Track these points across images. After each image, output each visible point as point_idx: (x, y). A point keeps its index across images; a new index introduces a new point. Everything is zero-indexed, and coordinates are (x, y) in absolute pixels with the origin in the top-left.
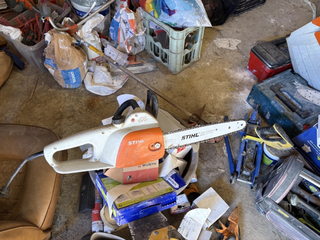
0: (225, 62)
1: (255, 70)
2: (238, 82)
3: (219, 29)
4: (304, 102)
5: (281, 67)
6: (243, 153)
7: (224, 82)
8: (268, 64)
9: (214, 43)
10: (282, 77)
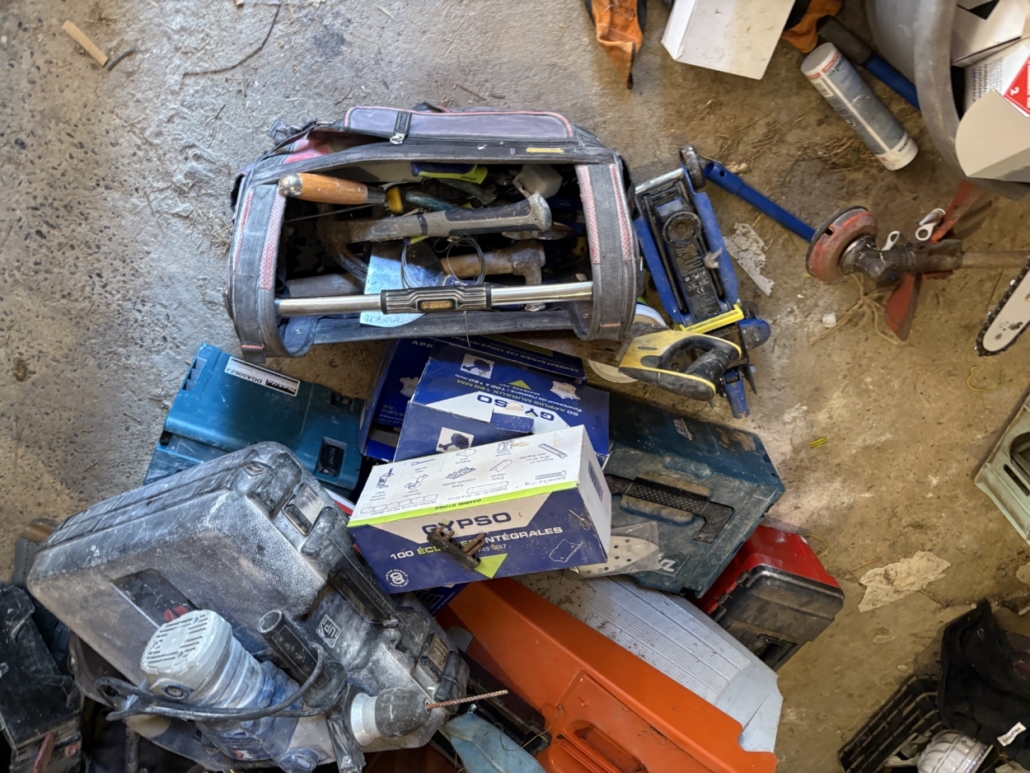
0: (878, 518)
1: (782, 544)
2: (812, 478)
3: (948, 610)
4: (623, 523)
5: (732, 588)
6: (717, 260)
7: (854, 452)
8: (775, 575)
9: (944, 558)
10: (714, 561)
